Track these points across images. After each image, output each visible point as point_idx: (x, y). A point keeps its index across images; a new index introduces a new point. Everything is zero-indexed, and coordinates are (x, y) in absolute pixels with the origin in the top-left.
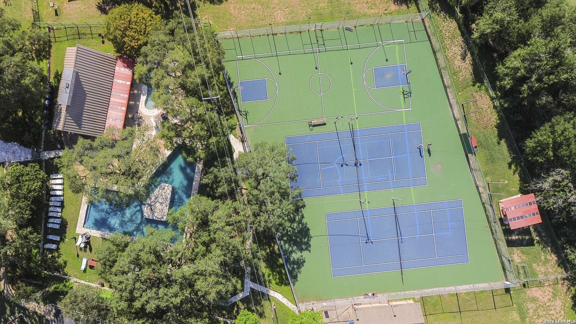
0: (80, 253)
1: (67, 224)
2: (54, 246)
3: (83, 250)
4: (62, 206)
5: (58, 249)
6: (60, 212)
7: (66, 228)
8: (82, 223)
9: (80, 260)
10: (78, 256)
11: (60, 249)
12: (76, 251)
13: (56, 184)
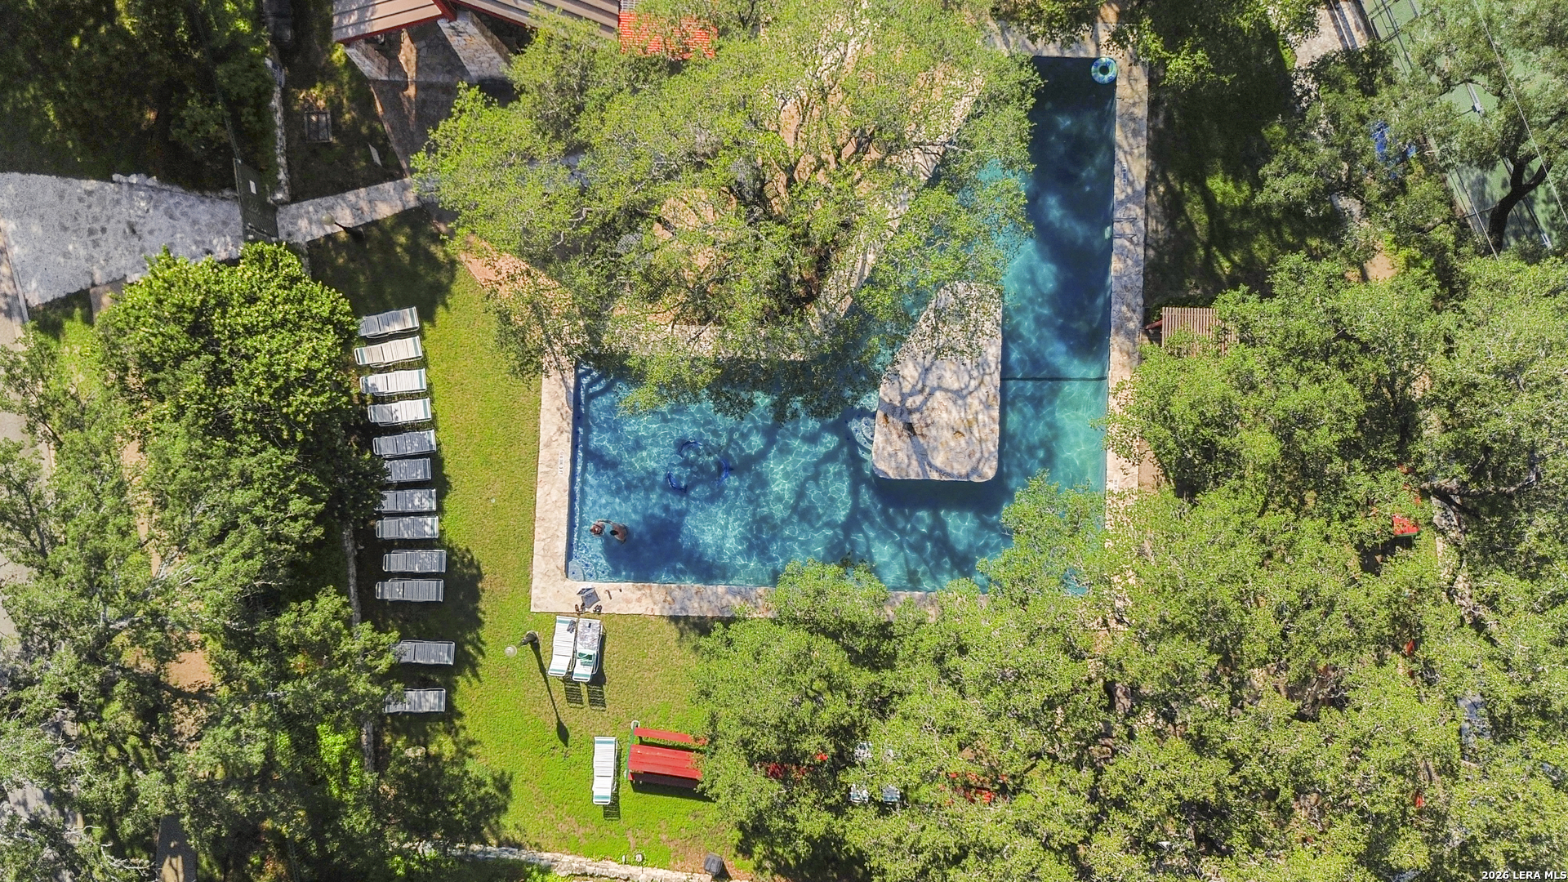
0: (573, 717)
1: (479, 577)
2: (430, 700)
3: (585, 698)
4: (438, 483)
5: (449, 716)
6: (429, 513)
7: (475, 596)
8: (554, 556)
9: (575, 756)
10: (563, 733)
11: (460, 715)
12: (550, 709)
13: (387, 369)
